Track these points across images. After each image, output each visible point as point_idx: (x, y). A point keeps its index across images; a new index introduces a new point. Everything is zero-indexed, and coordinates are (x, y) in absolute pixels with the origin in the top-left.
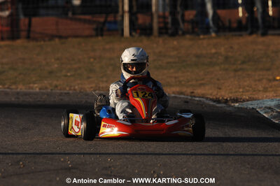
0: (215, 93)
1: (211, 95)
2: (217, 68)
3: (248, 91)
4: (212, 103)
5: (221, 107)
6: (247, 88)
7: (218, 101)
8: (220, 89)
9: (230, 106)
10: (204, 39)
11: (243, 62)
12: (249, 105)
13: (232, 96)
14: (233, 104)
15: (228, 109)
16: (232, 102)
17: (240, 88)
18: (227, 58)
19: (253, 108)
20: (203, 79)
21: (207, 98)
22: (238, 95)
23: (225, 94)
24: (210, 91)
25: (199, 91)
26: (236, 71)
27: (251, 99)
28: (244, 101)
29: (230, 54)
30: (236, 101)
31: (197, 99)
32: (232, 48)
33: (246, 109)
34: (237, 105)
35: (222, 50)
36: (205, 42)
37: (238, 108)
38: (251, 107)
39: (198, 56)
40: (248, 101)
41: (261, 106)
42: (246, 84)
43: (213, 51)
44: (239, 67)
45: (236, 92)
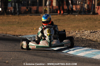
1: (12, 34)
2: (15, 26)
3: (24, 33)
6: (24, 32)
7: (14, 36)
8: (15, 32)
9: (18, 37)
10: (11, 16)
11: (24, 24)
13: (19, 34)
17: (22, 32)
20: (10, 29)
21: (11, 35)
22: (21, 34)
23: (17, 33)
24: (12, 33)
25: (8, 33)
26: (21, 26)
27: (25, 35)
28: (23, 35)
29: (20, 21)
30: (20, 35)
31: (8, 35)
32: (20, 19)
33: (23, 38)
34: (20, 37)
35: (17, 20)
36: (11, 17)
37: (21, 38)
38: (25, 37)
39: (8, 22)
41: (28, 37)
42: (24, 30)
43: (14, 20)
44: (22, 25)
45: (20, 33)
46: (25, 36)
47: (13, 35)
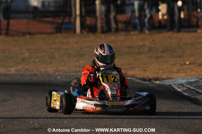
0: (142, 74)
1: (139, 75)
2: (143, 56)
3: (166, 72)
4: (139, 81)
5: (147, 84)
6: (165, 70)
7: (144, 80)
8: (145, 71)
9: (153, 83)
10: (134, 35)
11: (162, 52)
12: (167, 82)
13: (155, 76)
14: (155, 82)
15: (151, 85)
16: (155, 81)
17: (160, 70)
18: (150, 49)
19: (169, 85)
20: (133, 64)
21: (136, 78)
22: (159, 75)
23: (149, 74)
24: (138, 73)
25: (130, 73)
26: (157, 58)
27: (168, 78)
28: (163, 80)
29: (153, 46)
30: (157, 79)
31: (129, 78)
32: (154, 41)
33: (164, 85)
34: (158, 82)
35: (147, 43)
36: (135, 37)
37: (159, 85)
38: (168, 84)
39: (130, 47)
40: (166, 79)
41: (175, 83)
42: (164, 67)
43: (141, 43)
44: (159, 55)
45: (157, 73)
46: (167, 80)
47: (142, 77)
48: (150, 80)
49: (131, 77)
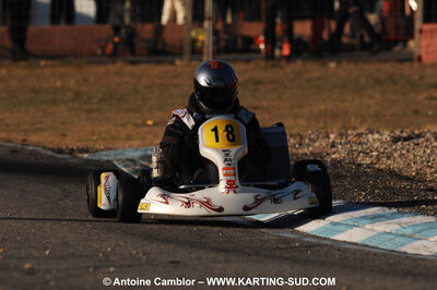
0: (57, 141)
1: (51, 143)
2: (63, 108)
3: (104, 139)
4: (50, 153)
5: (63, 159)
6: (104, 135)
7: (60, 151)
8: (65, 135)
9: (76, 157)
10: (46, 66)
11: (101, 101)
12: (104, 156)
13: (81, 145)
14: (80, 155)
15: (72, 161)
16: (81, 153)
17: (93, 135)
18: (78, 95)
19: (108, 161)
20: (41, 123)
21: (44, 148)
22: (90, 144)
23: (70, 142)
24: (50, 139)
25: (34, 138)
26: (89, 111)
27: (107, 149)
28: (97, 151)
29: (83, 88)
30: (86, 151)
31: (30, 148)
32: (85, 80)
33: (99, 161)
34: (86, 156)
35: (72, 83)
36: (47, 71)
37: (88, 161)
38: (106, 159)
39: (35, 91)
40: (102, 150)
41: (119, 157)
42: (102, 129)
43: (58, 84)
44: (95, 106)
45: (87, 140)
46: (105, 153)
47: (56, 147)
48: (72, 151)
49: (34, 146)
